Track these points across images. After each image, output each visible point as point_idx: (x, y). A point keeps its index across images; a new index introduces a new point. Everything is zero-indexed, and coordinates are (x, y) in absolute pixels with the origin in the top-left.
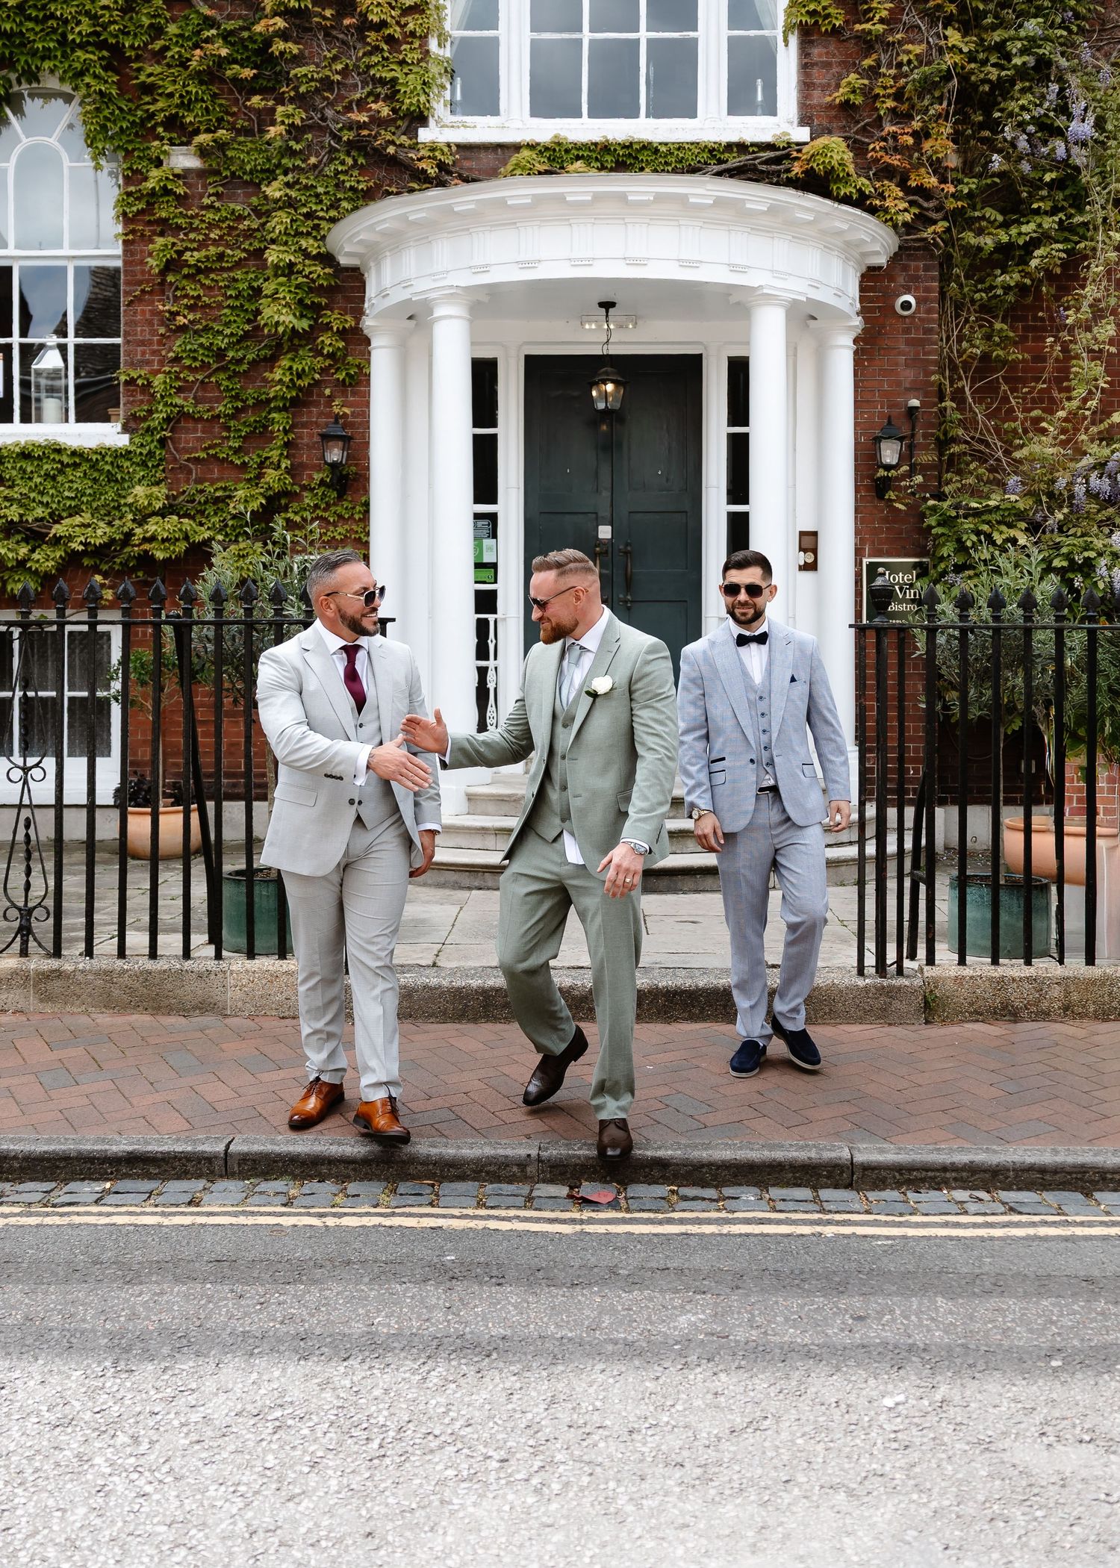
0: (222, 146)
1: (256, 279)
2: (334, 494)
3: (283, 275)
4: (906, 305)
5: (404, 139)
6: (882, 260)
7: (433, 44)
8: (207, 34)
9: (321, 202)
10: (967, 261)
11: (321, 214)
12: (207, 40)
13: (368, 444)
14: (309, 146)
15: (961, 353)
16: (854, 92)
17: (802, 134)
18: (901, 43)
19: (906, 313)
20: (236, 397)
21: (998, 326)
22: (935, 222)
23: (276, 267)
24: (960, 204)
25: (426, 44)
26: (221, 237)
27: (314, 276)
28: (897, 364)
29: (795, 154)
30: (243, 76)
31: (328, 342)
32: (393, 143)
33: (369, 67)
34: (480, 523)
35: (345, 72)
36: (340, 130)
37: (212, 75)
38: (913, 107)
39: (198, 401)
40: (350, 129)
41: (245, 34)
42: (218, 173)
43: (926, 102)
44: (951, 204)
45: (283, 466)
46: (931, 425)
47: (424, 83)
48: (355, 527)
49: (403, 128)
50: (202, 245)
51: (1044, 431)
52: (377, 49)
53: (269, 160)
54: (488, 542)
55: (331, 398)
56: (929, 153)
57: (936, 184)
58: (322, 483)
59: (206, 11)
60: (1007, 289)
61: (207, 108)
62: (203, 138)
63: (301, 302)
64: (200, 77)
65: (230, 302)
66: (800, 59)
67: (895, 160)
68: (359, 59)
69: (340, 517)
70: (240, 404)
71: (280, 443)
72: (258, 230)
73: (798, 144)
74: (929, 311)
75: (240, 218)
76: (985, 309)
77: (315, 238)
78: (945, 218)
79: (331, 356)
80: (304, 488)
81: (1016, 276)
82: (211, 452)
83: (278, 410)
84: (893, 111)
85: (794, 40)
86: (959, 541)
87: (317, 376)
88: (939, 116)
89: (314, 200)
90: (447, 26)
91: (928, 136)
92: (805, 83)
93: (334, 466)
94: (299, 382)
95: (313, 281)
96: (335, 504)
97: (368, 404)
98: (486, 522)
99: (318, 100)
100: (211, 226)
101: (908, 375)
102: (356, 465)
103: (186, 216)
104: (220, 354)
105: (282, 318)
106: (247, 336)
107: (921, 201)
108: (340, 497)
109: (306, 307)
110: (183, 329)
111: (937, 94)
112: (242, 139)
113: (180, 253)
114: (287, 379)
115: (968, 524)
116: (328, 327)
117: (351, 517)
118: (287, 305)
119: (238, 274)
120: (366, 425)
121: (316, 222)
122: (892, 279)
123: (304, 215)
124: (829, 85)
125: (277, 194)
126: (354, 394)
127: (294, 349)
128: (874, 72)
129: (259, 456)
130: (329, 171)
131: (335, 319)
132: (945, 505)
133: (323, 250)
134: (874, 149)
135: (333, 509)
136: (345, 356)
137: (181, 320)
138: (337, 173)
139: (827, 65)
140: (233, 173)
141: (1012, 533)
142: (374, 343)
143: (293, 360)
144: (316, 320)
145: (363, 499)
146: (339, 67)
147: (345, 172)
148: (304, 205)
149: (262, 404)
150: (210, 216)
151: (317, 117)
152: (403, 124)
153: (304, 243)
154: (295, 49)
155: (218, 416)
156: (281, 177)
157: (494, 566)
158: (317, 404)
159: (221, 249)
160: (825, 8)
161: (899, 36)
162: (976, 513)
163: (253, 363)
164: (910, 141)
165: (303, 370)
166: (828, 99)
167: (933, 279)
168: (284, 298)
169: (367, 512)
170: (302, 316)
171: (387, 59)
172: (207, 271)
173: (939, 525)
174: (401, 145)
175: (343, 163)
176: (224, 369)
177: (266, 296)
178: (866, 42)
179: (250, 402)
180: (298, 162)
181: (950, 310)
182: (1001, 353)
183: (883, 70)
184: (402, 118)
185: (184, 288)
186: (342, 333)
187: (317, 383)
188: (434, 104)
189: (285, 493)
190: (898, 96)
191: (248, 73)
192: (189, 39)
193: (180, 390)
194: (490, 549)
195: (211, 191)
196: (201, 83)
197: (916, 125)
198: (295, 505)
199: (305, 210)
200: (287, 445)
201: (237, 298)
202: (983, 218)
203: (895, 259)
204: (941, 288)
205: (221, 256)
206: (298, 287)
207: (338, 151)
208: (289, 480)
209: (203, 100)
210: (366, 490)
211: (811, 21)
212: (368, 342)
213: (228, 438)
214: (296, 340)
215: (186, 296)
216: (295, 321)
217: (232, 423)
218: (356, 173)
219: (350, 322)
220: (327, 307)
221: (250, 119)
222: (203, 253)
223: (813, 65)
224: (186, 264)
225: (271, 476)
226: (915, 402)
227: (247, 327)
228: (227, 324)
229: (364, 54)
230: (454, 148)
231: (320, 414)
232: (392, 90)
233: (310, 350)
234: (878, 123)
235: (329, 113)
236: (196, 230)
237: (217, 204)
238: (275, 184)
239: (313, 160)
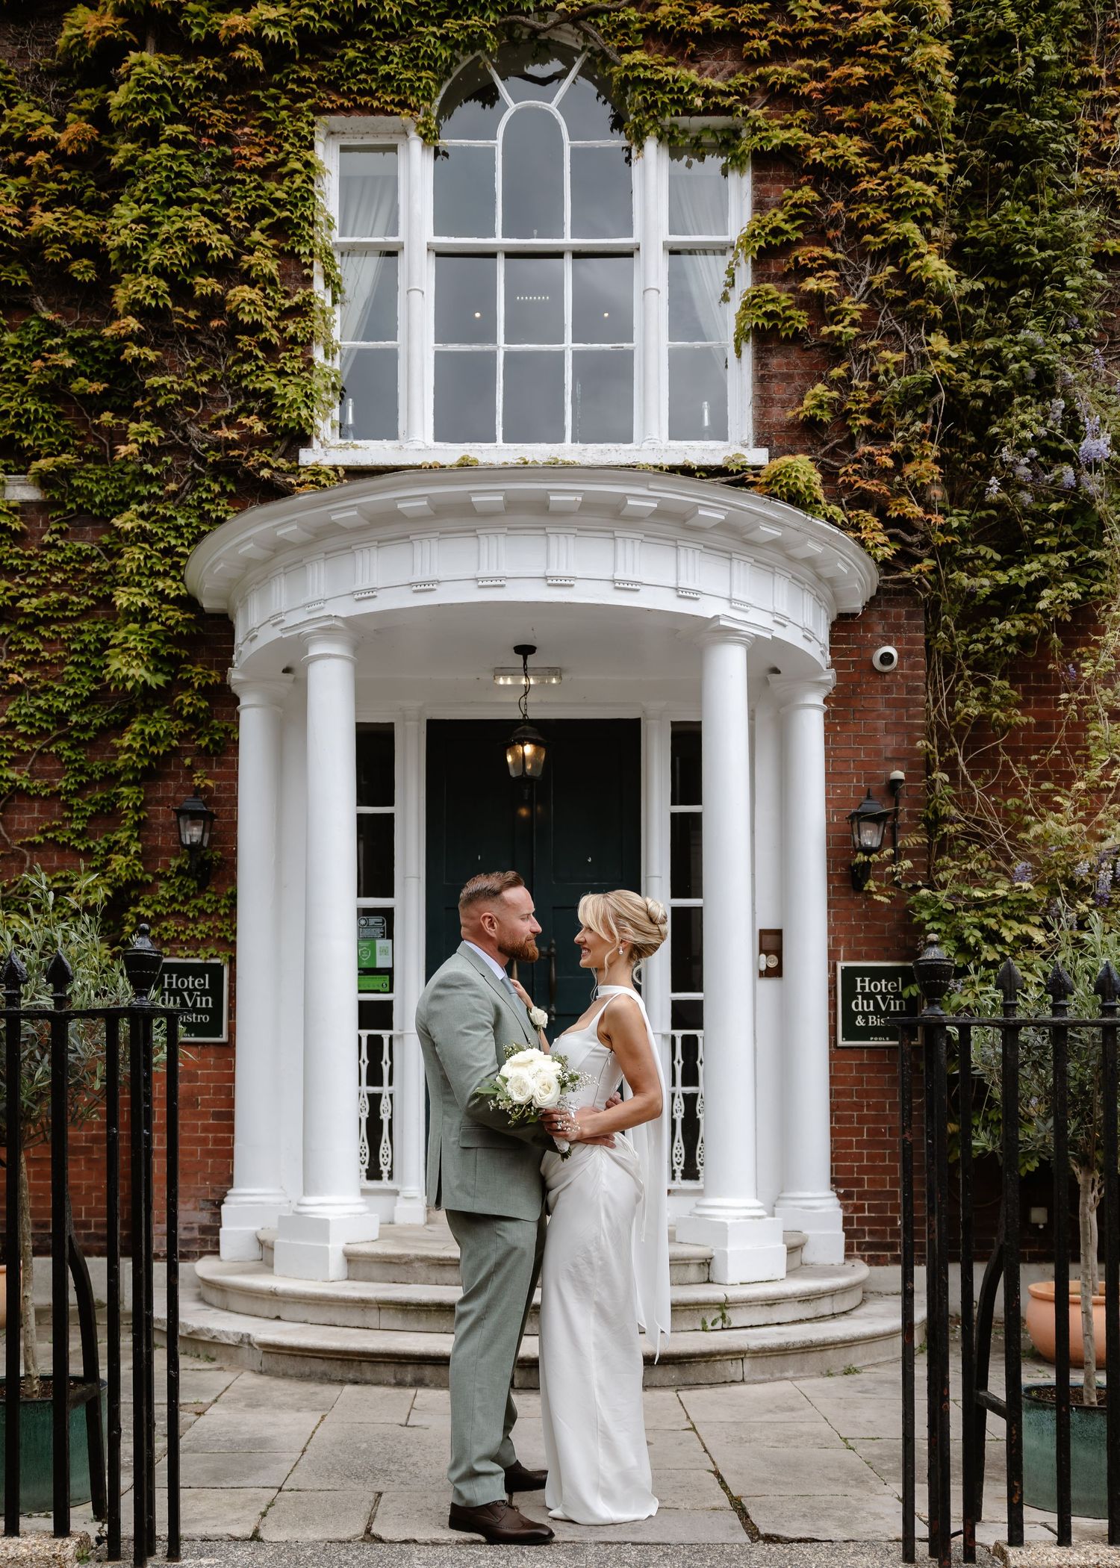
0: (65, 473)
1: (106, 630)
2: (194, 884)
3: (135, 621)
4: (887, 659)
5: (282, 463)
6: (856, 605)
7: (318, 354)
8: (49, 342)
9: (181, 536)
10: (958, 608)
11: (180, 550)
12: (52, 350)
13: (235, 824)
14: (168, 470)
15: (952, 717)
16: (820, 406)
17: (758, 456)
18: (875, 349)
19: (887, 668)
20: (80, 770)
21: (997, 683)
22: (920, 560)
23: (127, 611)
24: (949, 539)
25: (310, 352)
26: (65, 581)
27: (172, 622)
28: (875, 730)
29: (751, 478)
30: (90, 390)
31: (188, 701)
32: (267, 465)
33: (241, 377)
34: (373, 920)
35: (212, 383)
36: (206, 451)
37: (54, 391)
38: (891, 425)
39: (34, 775)
40: (218, 450)
41: (95, 344)
42: (61, 506)
43: (908, 419)
44: (940, 539)
45: (133, 850)
46: (917, 802)
47: (307, 396)
48: (219, 924)
49: (281, 450)
50: (41, 590)
51: (1058, 808)
52: (249, 356)
53: (122, 489)
54: (382, 944)
55: (191, 769)
56: (913, 477)
57: (921, 514)
58: (180, 870)
59: (47, 315)
60: (1008, 639)
61: (48, 429)
62: (44, 464)
63: (154, 653)
64: (40, 392)
65: (75, 658)
66: (756, 370)
67: (870, 486)
68: (228, 368)
69: (202, 911)
70: (84, 779)
71: (129, 823)
72: (108, 573)
73: (754, 468)
74: (914, 666)
75: (88, 559)
76: (981, 665)
77: (174, 579)
78: (931, 557)
79: (191, 718)
80: (159, 877)
81: (1020, 624)
82: (50, 835)
83: (127, 784)
84: (867, 429)
85: (748, 350)
86: (960, 940)
87: (175, 743)
88: (923, 435)
89: (173, 533)
90: (336, 333)
91: (910, 458)
92: (761, 398)
93: (194, 848)
94: (154, 749)
95: (171, 628)
96: (195, 897)
97: (235, 776)
98: (379, 919)
99: (178, 413)
100: (53, 568)
101: (890, 743)
102: (222, 850)
103: (21, 557)
104: (61, 718)
105: (131, 672)
106: (93, 697)
107: (903, 534)
108: (202, 889)
109: (162, 659)
110: (17, 689)
111: (920, 410)
112: (90, 466)
113: (15, 600)
114: (136, 745)
115: (970, 918)
116: (187, 684)
117: (215, 912)
118: (138, 656)
119: (85, 626)
120: (234, 801)
121: (176, 559)
122: (868, 628)
123: (161, 551)
124: (790, 401)
125: (128, 526)
126: (220, 764)
127: (148, 710)
128: (844, 384)
129: (107, 840)
130: (191, 499)
131: (196, 673)
132: (942, 895)
133: (183, 592)
134: (846, 473)
135: (193, 902)
136: (210, 719)
137: (14, 678)
138: (201, 501)
139: (788, 378)
140: (80, 506)
141: (1025, 929)
142: (243, 702)
143: (145, 722)
144: (174, 676)
145: (229, 890)
146: (205, 378)
147: (212, 501)
148: (161, 540)
149: (111, 779)
150: (51, 556)
151: (177, 436)
152: (282, 446)
153: (160, 585)
154: (152, 356)
155: (59, 793)
156: (134, 507)
157: (389, 972)
158: (175, 776)
159: (64, 594)
160: (785, 309)
161: (874, 343)
162: (979, 905)
163: (101, 730)
164: (890, 463)
165: (157, 733)
166: (790, 414)
167: (917, 628)
168: (135, 648)
169: (233, 907)
170: (157, 670)
171: (261, 368)
172: (47, 622)
173: (933, 919)
174: (278, 469)
175: (208, 490)
176: (66, 737)
177: (114, 646)
178: (835, 349)
179: (97, 776)
180: (155, 489)
181: (939, 667)
182: (1002, 716)
183: (855, 382)
184: (280, 438)
185: (19, 642)
186: (205, 691)
187: (175, 752)
188: (318, 422)
189: (134, 883)
190: (873, 413)
191: (97, 387)
192: (29, 349)
193: (12, 762)
194: (384, 951)
195: (53, 528)
196: (42, 400)
197: (896, 445)
198: (147, 898)
199: (162, 545)
200: (139, 825)
201: (82, 652)
202: (978, 556)
203: (871, 604)
204: (927, 641)
205: (64, 604)
206: (152, 635)
207: (202, 475)
208: (139, 866)
209: (43, 420)
210: (233, 881)
211: (768, 325)
212: (236, 701)
213: (70, 819)
214: (147, 699)
215: (22, 651)
216: (147, 675)
217: (74, 801)
218: (223, 501)
219: (215, 676)
220: (187, 660)
221: (101, 444)
222: (44, 599)
223: (771, 377)
224: (21, 612)
225: (119, 861)
226: (899, 774)
227: (94, 687)
228: (71, 683)
229: (235, 363)
230: (342, 472)
231: (179, 789)
232: (267, 404)
233: (167, 712)
234: (850, 444)
235: (193, 431)
236: (36, 573)
237: (60, 543)
238: (127, 515)
239: (172, 486)
